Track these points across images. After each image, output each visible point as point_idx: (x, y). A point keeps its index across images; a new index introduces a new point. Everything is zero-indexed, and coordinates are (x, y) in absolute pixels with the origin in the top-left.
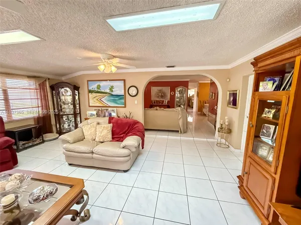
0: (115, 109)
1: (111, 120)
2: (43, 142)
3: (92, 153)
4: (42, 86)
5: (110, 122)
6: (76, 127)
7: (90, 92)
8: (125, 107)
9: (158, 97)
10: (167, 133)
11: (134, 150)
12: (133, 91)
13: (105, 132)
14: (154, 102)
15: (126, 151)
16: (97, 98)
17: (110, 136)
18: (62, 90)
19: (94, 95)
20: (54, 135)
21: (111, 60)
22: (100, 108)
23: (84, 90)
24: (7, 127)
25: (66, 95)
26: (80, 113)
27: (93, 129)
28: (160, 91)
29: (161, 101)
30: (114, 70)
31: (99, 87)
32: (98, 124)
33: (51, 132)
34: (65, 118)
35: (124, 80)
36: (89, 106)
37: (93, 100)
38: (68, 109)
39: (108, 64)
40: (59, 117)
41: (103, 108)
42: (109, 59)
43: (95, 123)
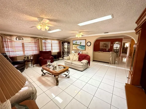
0: (81, 51)
1: (79, 54)
2: (59, 60)
3: (72, 63)
4: (60, 42)
5: (78, 55)
6: (68, 56)
7: (73, 44)
8: (85, 50)
9: (103, 47)
10: (103, 63)
11: (85, 64)
12: (89, 44)
13: (76, 58)
14: (101, 49)
15: (82, 64)
16: (75, 47)
17: (78, 59)
18: (65, 44)
19: (75, 45)
20: (62, 58)
21: (80, 33)
22: (76, 50)
23: (71, 44)
24: (52, 54)
25: (66, 45)
26: (69, 52)
27: (73, 57)
28: (105, 44)
29: (105, 49)
30: (81, 36)
31: (76, 42)
32: (75, 55)
33: (61, 57)
34: (65, 53)
35: (86, 40)
36: (73, 50)
37: (74, 47)
38: (66, 50)
39: (79, 34)
40: (63, 53)
41: (77, 50)
42: (79, 33)
43: (74, 55)
